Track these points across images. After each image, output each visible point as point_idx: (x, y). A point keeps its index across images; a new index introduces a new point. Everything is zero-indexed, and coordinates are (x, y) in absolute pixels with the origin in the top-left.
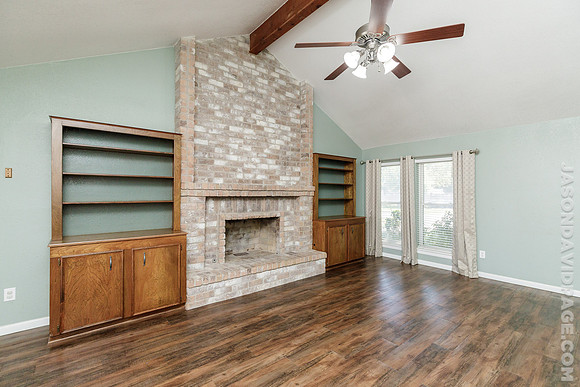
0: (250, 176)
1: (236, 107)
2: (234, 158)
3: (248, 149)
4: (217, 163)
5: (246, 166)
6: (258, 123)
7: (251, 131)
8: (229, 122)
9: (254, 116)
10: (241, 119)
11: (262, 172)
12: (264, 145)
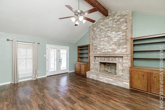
0: (106, 51)
1: (102, 34)
2: (102, 47)
3: (106, 43)
4: (98, 48)
5: (105, 48)
6: (109, 35)
7: (107, 38)
8: (101, 38)
10: (104, 36)
12: (111, 41)
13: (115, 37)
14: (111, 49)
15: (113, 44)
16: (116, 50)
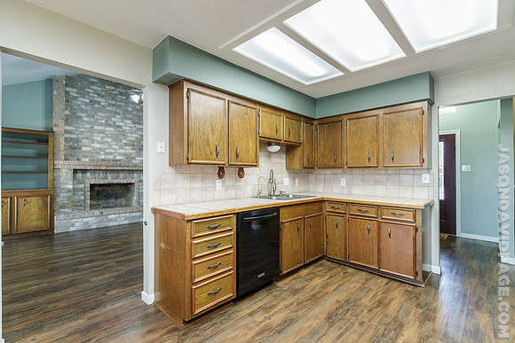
0: (111, 157)
1: (99, 114)
2: (98, 146)
3: (110, 140)
4: (84, 149)
5: (107, 151)
6: (117, 124)
7: (112, 129)
8: (94, 124)
9: (113, 119)
10: (104, 122)
11: (120, 154)
12: (122, 137)
13: (132, 133)
14: (123, 154)
15: (126, 145)
16: (134, 158)
